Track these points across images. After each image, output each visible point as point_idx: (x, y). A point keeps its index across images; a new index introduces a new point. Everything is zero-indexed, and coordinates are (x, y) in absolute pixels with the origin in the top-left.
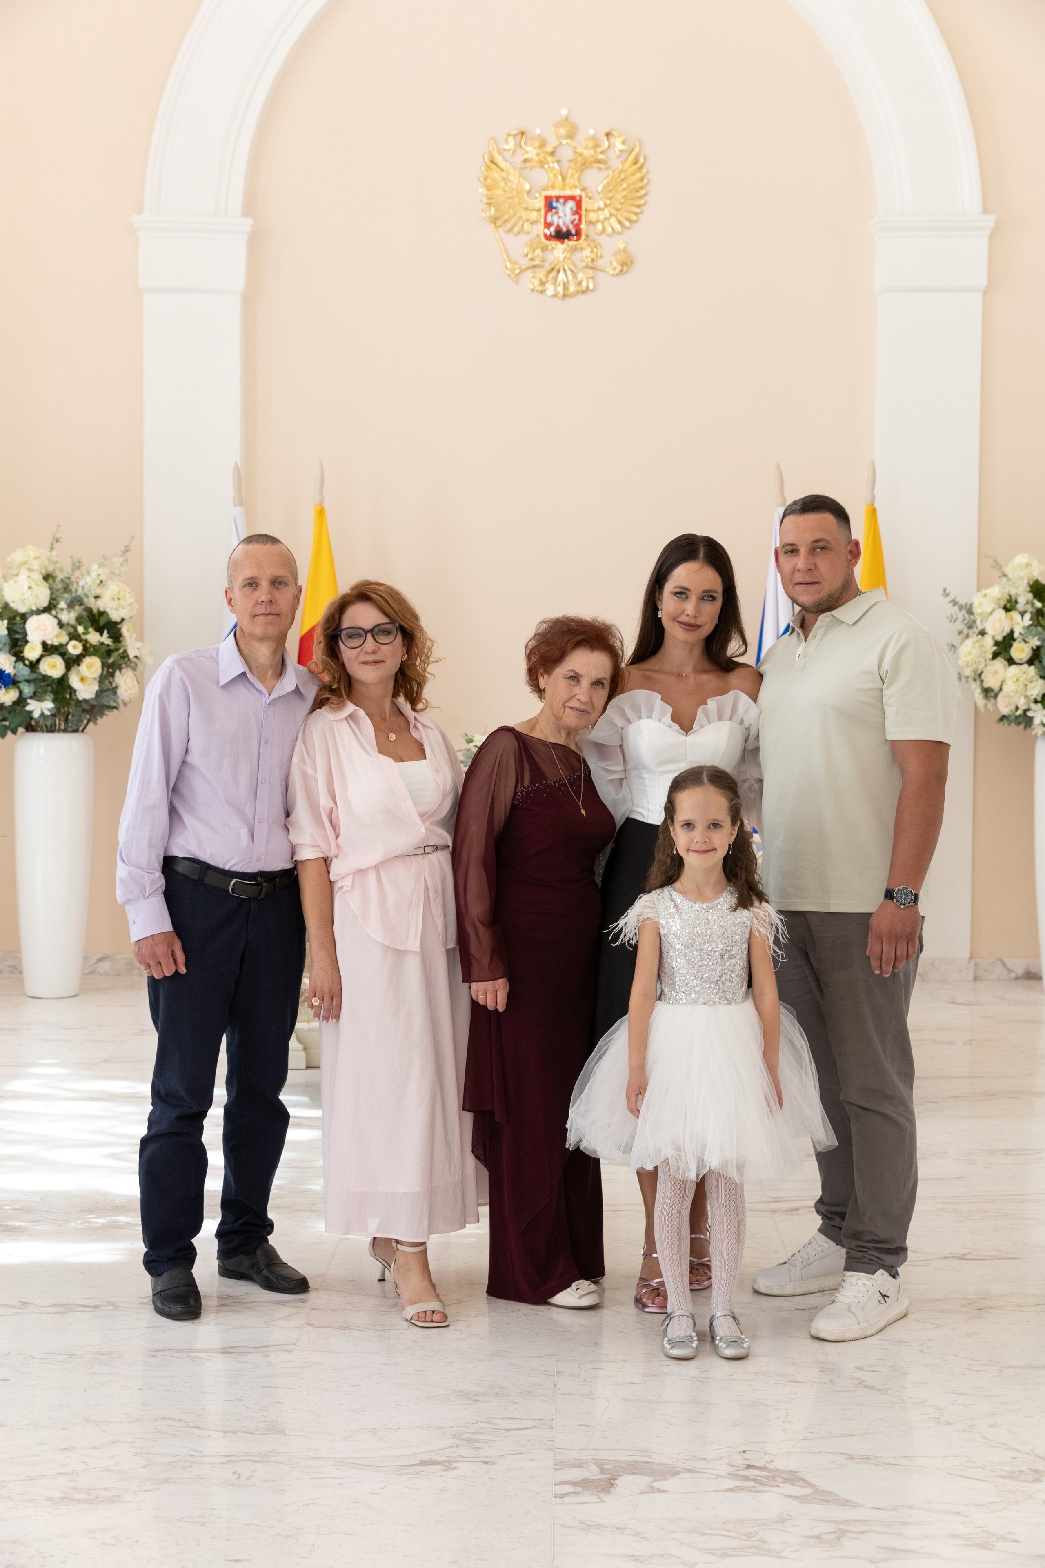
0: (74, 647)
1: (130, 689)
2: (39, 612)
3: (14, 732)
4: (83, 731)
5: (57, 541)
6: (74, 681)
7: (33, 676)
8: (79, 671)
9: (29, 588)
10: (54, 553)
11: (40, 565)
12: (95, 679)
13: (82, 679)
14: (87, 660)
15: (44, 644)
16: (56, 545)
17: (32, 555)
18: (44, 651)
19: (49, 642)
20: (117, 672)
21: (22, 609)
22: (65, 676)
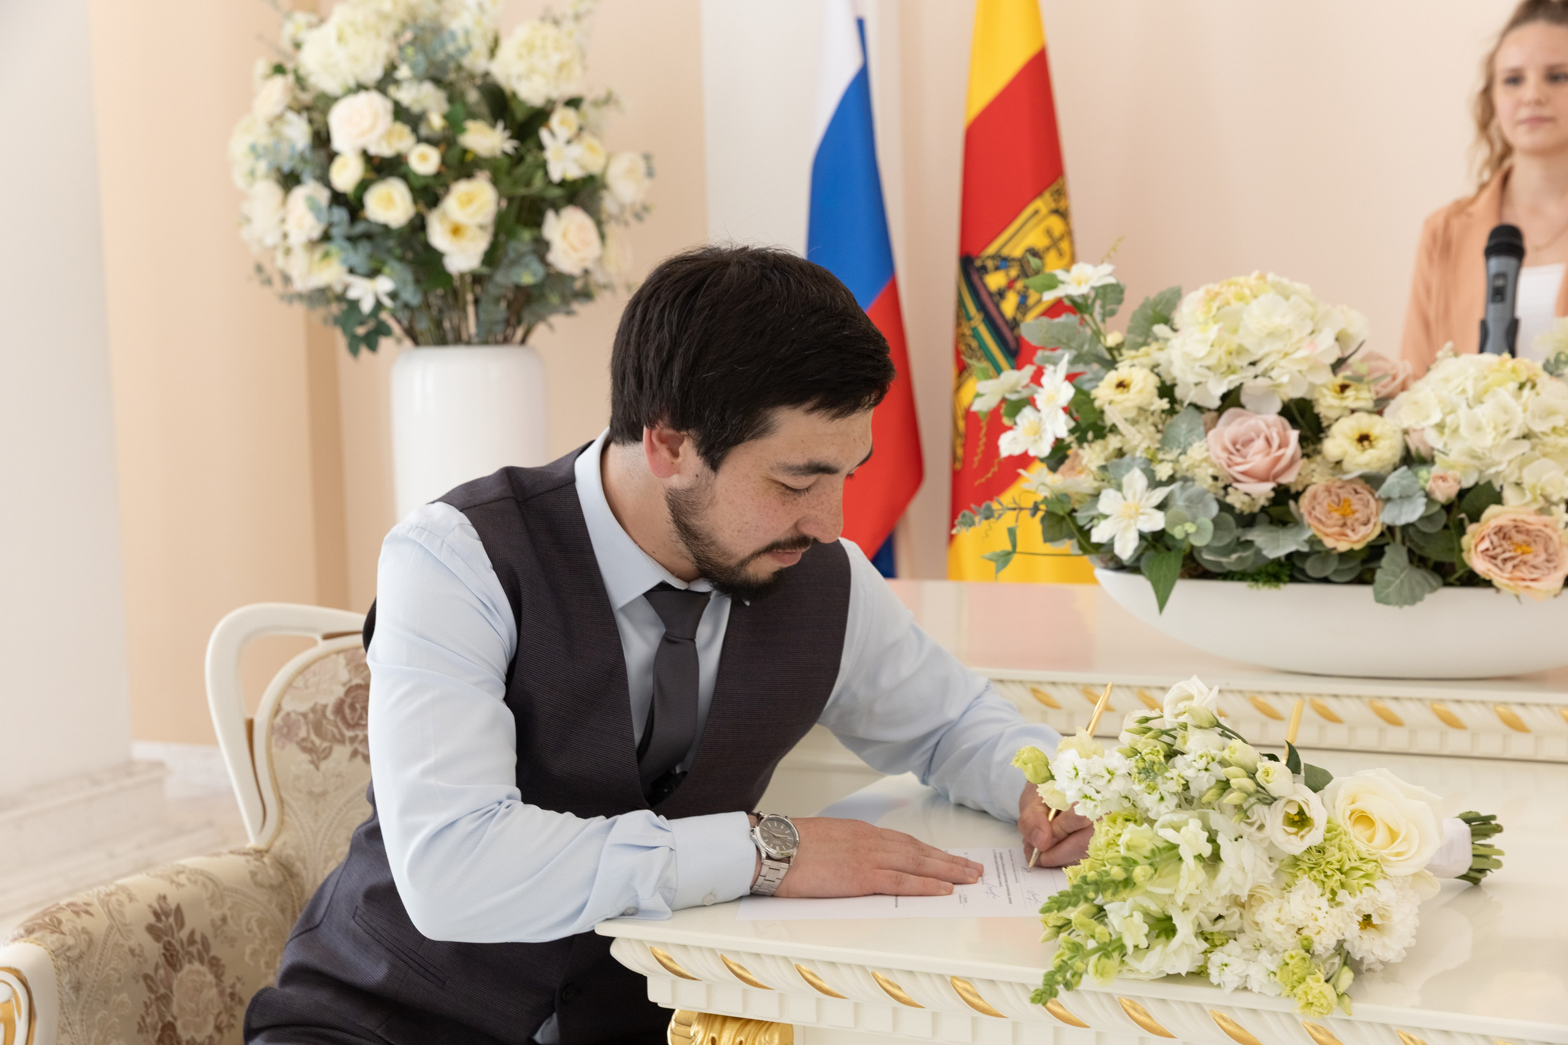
0: (424, 158)
1: (575, 249)
2: (362, 88)
3: (373, 347)
4: (523, 341)
6: (438, 236)
7: (360, 228)
8: (444, 216)
9: (339, 39)
11: (394, 2)
12: (482, 227)
13: (456, 231)
14: (461, 189)
15: (366, 156)
18: (365, 171)
19: (373, 150)
20: (550, 215)
21: (332, 86)
22: (418, 225)
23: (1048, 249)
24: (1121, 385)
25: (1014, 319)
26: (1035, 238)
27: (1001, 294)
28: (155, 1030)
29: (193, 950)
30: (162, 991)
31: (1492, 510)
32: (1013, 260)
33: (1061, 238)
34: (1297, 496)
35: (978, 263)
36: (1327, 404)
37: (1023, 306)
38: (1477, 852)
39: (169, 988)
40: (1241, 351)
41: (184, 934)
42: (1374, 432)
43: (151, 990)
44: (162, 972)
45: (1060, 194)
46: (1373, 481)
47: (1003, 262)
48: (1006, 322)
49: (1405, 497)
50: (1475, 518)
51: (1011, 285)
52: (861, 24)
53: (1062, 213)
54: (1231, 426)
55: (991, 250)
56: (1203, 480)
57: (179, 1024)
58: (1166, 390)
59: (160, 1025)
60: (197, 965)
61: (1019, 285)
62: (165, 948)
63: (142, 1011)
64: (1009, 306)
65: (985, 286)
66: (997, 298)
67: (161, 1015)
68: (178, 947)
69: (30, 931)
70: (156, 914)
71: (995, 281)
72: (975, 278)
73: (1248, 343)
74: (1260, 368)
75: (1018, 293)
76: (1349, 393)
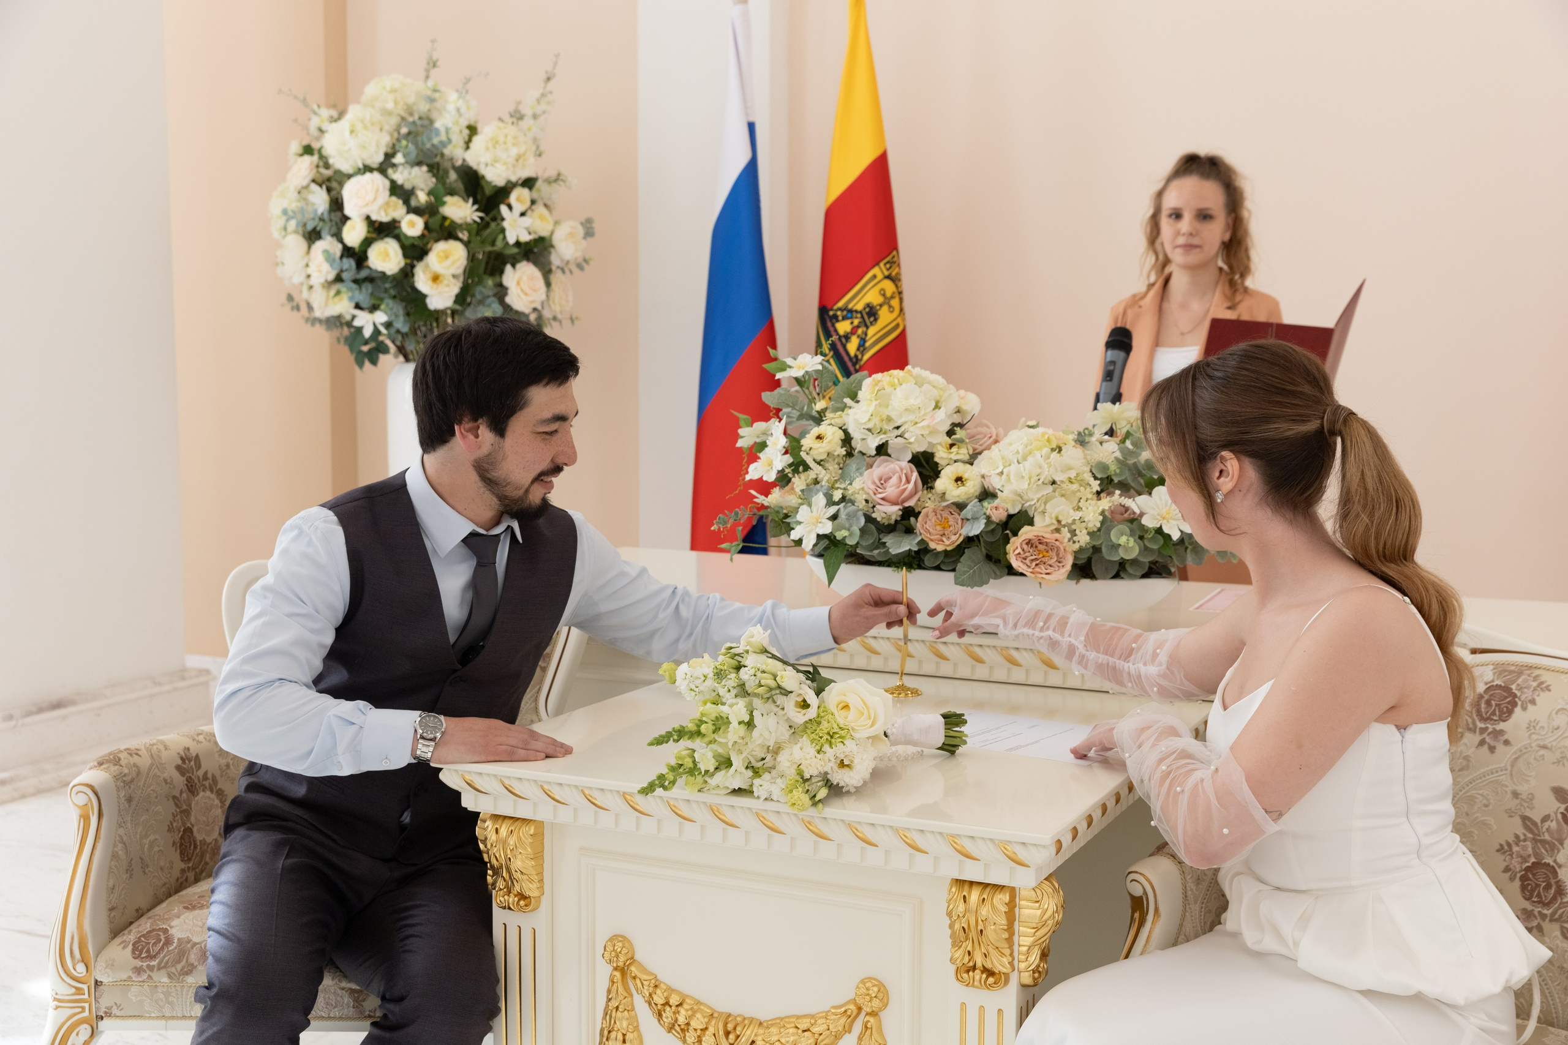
0: (412, 224)
1: (526, 294)
2: (367, 169)
5: (434, 66)
6: (422, 282)
7: (364, 273)
8: (427, 266)
9: (352, 132)
10: (430, 83)
11: (396, 102)
12: (454, 276)
13: (436, 278)
14: (440, 248)
15: (369, 221)
16: (434, 72)
17: (388, 88)
18: (369, 232)
19: (374, 218)
20: (508, 268)
21: (345, 167)
22: (407, 273)
23: (881, 305)
24: (819, 437)
25: (856, 356)
26: (872, 297)
27: (847, 337)
28: (180, 831)
29: (207, 783)
30: (185, 807)
31: (1026, 529)
32: (856, 311)
33: (892, 297)
34: (917, 515)
35: (831, 313)
36: (941, 455)
37: (862, 347)
38: (947, 734)
39: (190, 806)
40: (889, 419)
41: (200, 773)
42: (965, 476)
43: (177, 805)
44: (184, 795)
45: (894, 263)
46: (960, 506)
47: (849, 313)
48: (850, 359)
49: (975, 519)
50: (1015, 534)
51: (854, 331)
52: (751, 127)
53: (895, 279)
54: (882, 467)
55: (841, 304)
56: (860, 499)
57: (195, 830)
58: (847, 440)
59: (183, 829)
60: (208, 793)
61: (860, 331)
62: (187, 780)
63: (171, 818)
64: (852, 346)
65: (836, 330)
66: (844, 340)
67: (184, 823)
68: (196, 781)
69: (100, 764)
70: (182, 758)
71: (843, 327)
72: (829, 324)
73: (893, 415)
74: (899, 432)
75: (858, 336)
76: (954, 449)
